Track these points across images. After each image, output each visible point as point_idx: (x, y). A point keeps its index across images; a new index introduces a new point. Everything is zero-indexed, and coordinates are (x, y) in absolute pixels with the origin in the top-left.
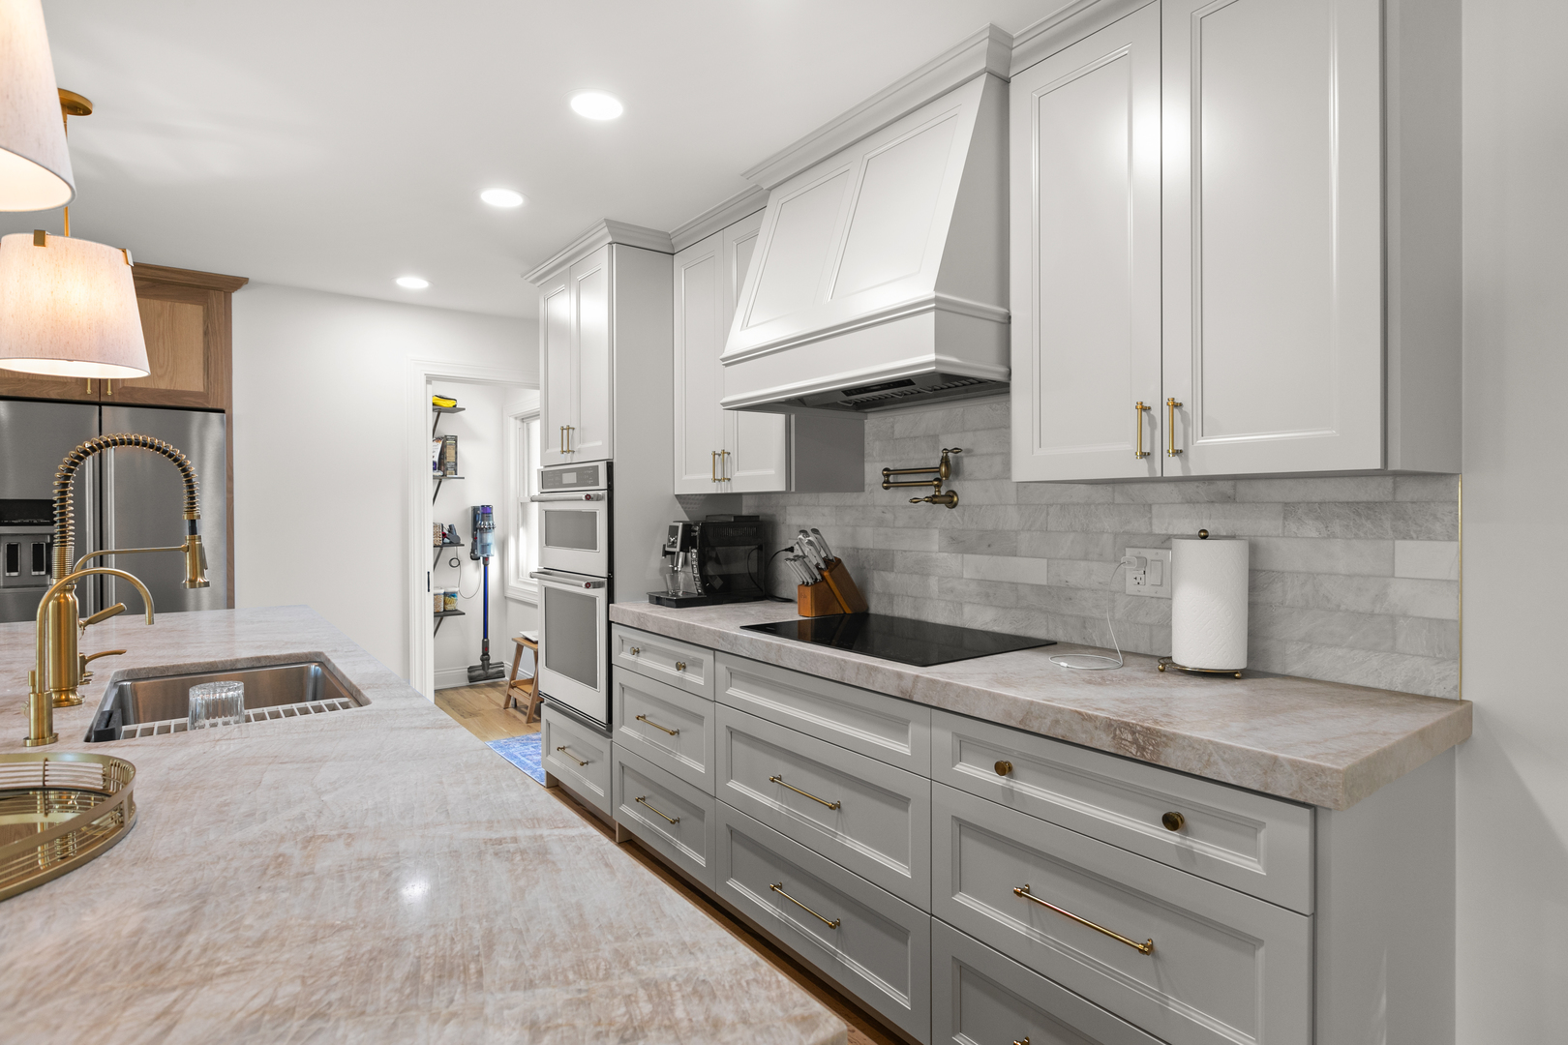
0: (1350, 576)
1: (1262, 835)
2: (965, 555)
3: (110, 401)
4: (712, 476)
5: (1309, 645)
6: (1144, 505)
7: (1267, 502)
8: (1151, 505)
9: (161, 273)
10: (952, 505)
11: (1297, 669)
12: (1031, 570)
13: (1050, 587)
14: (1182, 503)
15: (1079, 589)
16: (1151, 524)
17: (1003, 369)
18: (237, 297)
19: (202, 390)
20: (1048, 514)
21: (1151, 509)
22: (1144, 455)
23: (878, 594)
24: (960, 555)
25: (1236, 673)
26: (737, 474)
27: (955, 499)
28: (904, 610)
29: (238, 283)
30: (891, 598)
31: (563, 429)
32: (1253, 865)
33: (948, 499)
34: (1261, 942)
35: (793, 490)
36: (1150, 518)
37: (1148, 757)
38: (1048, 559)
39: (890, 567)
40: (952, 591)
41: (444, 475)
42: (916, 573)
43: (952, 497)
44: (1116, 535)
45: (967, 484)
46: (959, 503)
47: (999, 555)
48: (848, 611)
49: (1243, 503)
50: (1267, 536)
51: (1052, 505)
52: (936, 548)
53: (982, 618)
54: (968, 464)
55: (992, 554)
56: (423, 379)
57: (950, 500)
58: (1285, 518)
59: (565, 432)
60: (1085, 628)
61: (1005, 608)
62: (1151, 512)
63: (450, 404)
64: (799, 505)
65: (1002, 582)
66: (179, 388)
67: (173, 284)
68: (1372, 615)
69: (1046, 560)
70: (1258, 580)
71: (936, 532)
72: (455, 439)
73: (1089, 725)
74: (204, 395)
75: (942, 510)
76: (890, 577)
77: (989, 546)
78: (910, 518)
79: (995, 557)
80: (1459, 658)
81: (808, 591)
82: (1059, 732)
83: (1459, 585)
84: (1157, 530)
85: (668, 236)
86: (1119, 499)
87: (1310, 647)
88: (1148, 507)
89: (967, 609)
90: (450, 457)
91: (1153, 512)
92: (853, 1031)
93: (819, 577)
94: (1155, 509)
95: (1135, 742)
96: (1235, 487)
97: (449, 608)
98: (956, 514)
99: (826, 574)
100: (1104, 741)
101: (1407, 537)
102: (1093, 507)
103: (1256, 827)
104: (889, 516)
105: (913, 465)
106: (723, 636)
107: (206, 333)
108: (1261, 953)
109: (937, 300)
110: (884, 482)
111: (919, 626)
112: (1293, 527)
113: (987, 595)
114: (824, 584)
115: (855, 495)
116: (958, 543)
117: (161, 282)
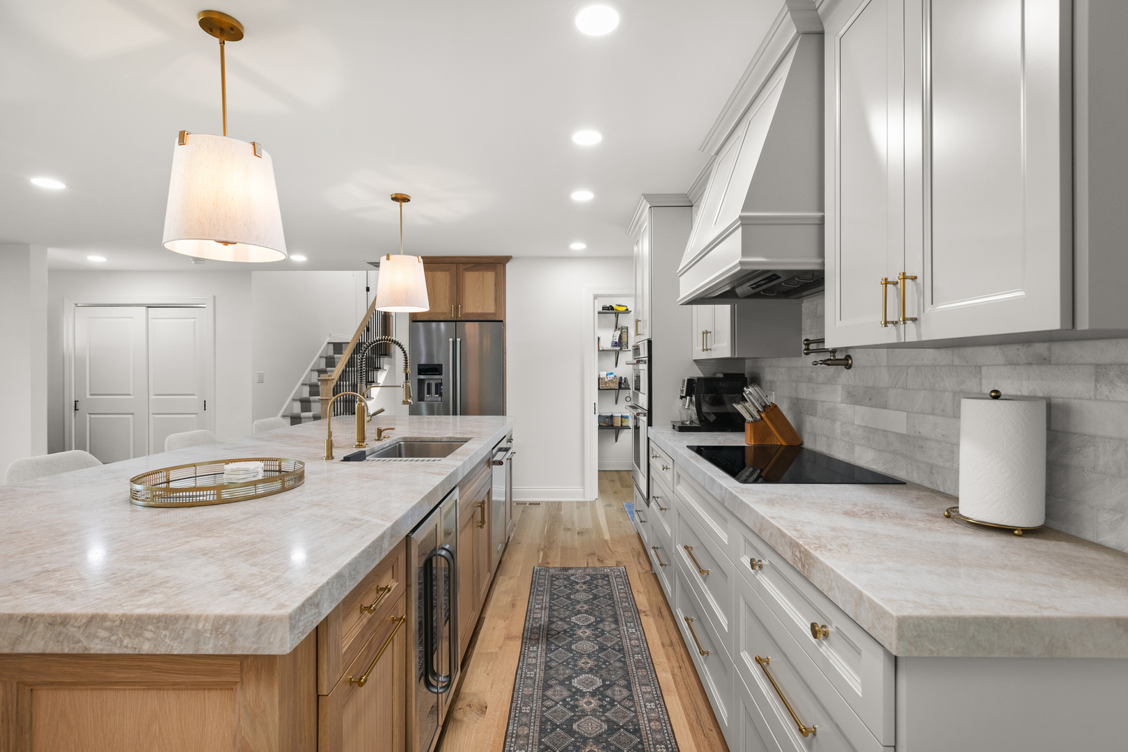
2: (856, 406)
3: (460, 319)
4: (702, 348)
5: (1121, 516)
6: (976, 367)
7: (1080, 364)
8: (980, 367)
9: (479, 259)
10: (849, 367)
11: (1109, 539)
12: (896, 421)
13: (908, 436)
14: (1004, 365)
15: (927, 439)
16: (981, 384)
17: (819, 261)
18: (508, 266)
19: (494, 312)
20: (907, 374)
21: (980, 371)
23: (808, 433)
24: (853, 406)
25: (1016, 530)
26: (714, 346)
27: (850, 362)
28: (821, 447)
29: (507, 259)
30: (815, 436)
33: (844, 362)
36: (980, 379)
37: (806, 573)
38: (908, 412)
39: (814, 414)
40: (848, 434)
41: (621, 349)
42: (829, 418)
43: (848, 360)
46: (853, 365)
47: (876, 407)
48: (784, 444)
49: (1057, 364)
50: (1080, 399)
51: (910, 367)
52: (839, 400)
53: (865, 458)
55: (872, 406)
56: (592, 297)
57: (846, 363)
58: (1097, 380)
59: (637, 323)
60: (932, 473)
61: (879, 450)
62: (981, 373)
63: (623, 309)
64: (771, 366)
65: (878, 429)
66: (485, 312)
69: (905, 414)
71: (840, 387)
72: (627, 328)
73: (783, 541)
74: (494, 314)
75: (840, 370)
76: (815, 420)
77: (870, 399)
78: (826, 376)
79: (874, 409)
81: (749, 426)
85: (686, 196)
86: (957, 362)
87: (1122, 518)
88: (979, 368)
89: (857, 449)
90: (624, 339)
91: (982, 373)
92: (711, 730)
93: (758, 417)
94: (984, 370)
95: (801, 560)
96: (1050, 349)
97: (624, 424)
98: (851, 373)
99: (763, 415)
102: (938, 368)
107: (495, 285)
109: (742, 218)
110: (805, 350)
111: (830, 460)
112: (1104, 390)
113: (869, 439)
114: (762, 422)
115: (797, 359)
116: (853, 398)
117: (479, 263)
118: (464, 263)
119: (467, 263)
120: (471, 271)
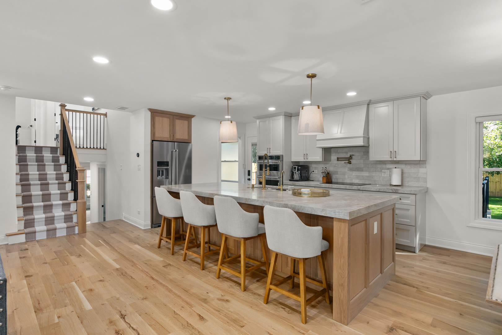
0: (414, 173)
1: (410, 199)
3: (175, 141)
4: (303, 158)
5: (409, 182)
7: (403, 164)
12: (366, 174)
13: (369, 176)
14: (394, 164)
15: (374, 176)
17: (368, 145)
18: (193, 119)
19: (187, 138)
20: (369, 165)
22: (391, 158)
23: (334, 178)
24: (352, 172)
25: (400, 185)
26: (309, 158)
28: (340, 181)
29: (193, 116)
30: (337, 179)
31: (268, 149)
32: (409, 202)
34: (410, 209)
35: (323, 161)
37: (397, 192)
38: (369, 172)
40: (350, 177)
42: (343, 175)
44: (380, 168)
45: (353, 160)
46: (352, 163)
47: (360, 171)
48: (330, 181)
49: (400, 164)
50: (404, 168)
52: (347, 171)
54: (353, 157)
57: (350, 163)
58: (406, 166)
59: (269, 150)
61: (360, 179)
65: (361, 176)
66: (184, 138)
67: (183, 117)
68: (417, 177)
70: (402, 173)
71: (347, 168)
73: (389, 190)
74: (187, 140)
75: (349, 165)
76: (337, 175)
77: (358, 170)
78: (341, 166)
80: (426, 182)
81: (325, 178)
82: (384, 191)
83: (426, 173)
84: (387, 167)
88: (386, 164)
89: (353, 180)
95: (395, 191)
96: (399, 162)
98: (351, 165)
99: (327, 175)
100: (391, 191)
101: (421, 168)
103: (409, 197)
104: (337, 165)
105: (342, 157)
106: (317, 185)
107: (188, 127)
108: (410, 211)
109: (363, 136)
110: (337, 160)
113: (357, 178)
114: (327, 177)
116: (351, 170)
117: (182, 117)
118: (176, 116)
119: (177, 116)
120: (178, 119)
